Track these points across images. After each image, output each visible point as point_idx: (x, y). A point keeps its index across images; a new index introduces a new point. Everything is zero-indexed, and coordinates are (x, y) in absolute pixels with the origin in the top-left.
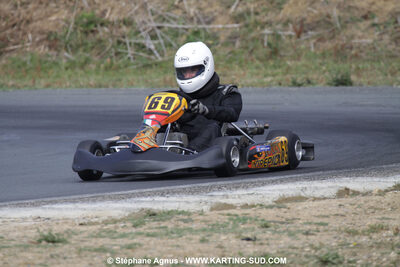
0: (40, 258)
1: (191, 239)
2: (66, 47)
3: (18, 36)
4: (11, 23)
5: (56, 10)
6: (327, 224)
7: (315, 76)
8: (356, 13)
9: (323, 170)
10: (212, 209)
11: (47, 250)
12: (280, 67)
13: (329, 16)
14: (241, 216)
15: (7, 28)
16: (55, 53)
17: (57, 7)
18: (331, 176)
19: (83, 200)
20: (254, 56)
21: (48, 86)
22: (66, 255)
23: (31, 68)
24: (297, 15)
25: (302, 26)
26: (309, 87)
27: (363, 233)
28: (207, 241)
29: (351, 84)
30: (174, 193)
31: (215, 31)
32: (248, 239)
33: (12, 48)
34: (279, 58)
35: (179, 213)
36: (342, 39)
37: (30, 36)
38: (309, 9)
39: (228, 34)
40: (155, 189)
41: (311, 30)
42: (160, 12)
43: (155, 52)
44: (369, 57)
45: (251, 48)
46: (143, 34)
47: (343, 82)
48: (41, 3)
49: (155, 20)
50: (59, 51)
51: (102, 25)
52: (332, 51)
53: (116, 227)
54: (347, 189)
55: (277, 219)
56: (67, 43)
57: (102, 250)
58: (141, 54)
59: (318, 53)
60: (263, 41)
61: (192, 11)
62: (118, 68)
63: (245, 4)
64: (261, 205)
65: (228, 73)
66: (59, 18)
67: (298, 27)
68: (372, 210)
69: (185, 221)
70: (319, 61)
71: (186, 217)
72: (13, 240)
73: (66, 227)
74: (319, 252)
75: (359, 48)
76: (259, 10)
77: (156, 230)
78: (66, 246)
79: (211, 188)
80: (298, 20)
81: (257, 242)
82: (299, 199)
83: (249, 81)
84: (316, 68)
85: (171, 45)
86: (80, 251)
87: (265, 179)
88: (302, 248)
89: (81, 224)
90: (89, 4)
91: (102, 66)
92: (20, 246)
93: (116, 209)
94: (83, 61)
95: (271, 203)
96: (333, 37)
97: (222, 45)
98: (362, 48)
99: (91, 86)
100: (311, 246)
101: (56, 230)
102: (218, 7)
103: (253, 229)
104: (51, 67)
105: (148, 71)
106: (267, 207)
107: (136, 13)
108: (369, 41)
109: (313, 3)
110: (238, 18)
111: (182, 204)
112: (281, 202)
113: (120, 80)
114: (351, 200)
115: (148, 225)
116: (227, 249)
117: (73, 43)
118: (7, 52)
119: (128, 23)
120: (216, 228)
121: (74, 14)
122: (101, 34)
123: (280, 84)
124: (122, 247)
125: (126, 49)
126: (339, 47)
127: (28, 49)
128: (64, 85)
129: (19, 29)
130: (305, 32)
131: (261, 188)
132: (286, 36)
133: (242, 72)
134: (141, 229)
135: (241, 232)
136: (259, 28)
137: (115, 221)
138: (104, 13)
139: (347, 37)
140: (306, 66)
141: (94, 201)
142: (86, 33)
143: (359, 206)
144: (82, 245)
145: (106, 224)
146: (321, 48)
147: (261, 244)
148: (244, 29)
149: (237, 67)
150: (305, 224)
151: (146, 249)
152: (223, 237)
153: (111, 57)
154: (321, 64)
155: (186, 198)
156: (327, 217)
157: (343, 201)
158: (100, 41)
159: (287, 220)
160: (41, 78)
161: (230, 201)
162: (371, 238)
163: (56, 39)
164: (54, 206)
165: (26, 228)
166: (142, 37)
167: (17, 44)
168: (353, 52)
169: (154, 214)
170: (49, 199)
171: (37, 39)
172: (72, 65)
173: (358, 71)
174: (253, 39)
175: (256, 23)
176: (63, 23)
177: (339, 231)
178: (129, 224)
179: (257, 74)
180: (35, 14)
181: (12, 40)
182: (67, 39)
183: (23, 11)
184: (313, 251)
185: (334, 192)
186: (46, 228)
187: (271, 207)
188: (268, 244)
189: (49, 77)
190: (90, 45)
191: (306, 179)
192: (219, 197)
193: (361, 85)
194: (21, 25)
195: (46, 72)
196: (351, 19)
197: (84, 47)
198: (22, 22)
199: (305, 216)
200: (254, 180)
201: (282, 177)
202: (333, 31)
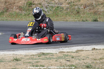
0: (14, 64)
1: (53, 60)
2: (24, 10)
3: (11, 7)
4: (10, 4)
6: (89, 57)
8: (100, 3)
9: (89, 43)
10: (59, 53)
11: (15, 62)
12: (79, 16)
13: (92, 3)
14: (66, 55)
16: (21, 12)
18: (91, 45)
19: (26, 50)
20: (73, 13)
21: (19, 20)
22: (20, 64)
23: (14, 16)
24: (84, 3)
25: (85, 6)
26: (87, 22)
27: (98, 60)
28: (57, 61)
29: (98, 21)
30: (49, 48)
31: (63, 7)
32: (68, 61)
33: (10, 10)
34: (79, 14)
35: (51, 54)
37: (15, 7)
38: (87, 1)
39: (66, 8)
40: (45, 47)
41: (88, 7)
42: (48, 2)
43: (47, 12)
44: (103, 14)
45: (72, 11)
46: (44, 7)
47: (96, 20)
49: (47, 4)
50: (22, 11)
51: (33, 5)
52: (93, 12)
53: (34, 57)
54: (95, 48)
55: (76, 56)
56: (24, 9)
57: (30, 63)
60: (75, 9)
61: (57, 1)
64: (72, 52)
65: (66, 18)
67: (84, 6)
68: (101, 54)
69: (52, 56)
72: (7, 60)
73: (21, 57)
74: (86, 64)
75: (100, 12)
76: (74, 1)
77: (44, 58)
78: (21, 62)
79: (59, 47)
80: (85, 4)
81: (70, 61)
82: (82, 51)
83: (71, 20)
85: (51, 10)
86: (24, 63)
87: (73, 45)
88: (82, 63)
89: (25, 56)
92: (8, 61)
93: (34, 52)
94: (28, 14)
95: (74, 51)
96: (93, 9)
97: (64, 10)
98: (101, 12)
100: (84, 63)
101: (18, 57)
102: (63, 1)
103: (69, 58)
104: (20, 15)
107: (42, 2)
108: (103, 10)
110: (69, 3)
111: (51, 51)
112: (77, 51)
114: (95, 51)
115: (42, 57)
116: (62, 63)
117: (25, 9)
118: (8, 11)
119: (40, 4)
120: (60, 58)
121: (26, 1)
122: (33, 7)
123: (79, 21)
124: (35, 62)
126: (95, 11)
127: (14, 10)
128: (23, 20)
130: (86, 7)
132: (81, 8)
133: (69, 18)
134: (40, 58)
135: (66, 59)
136: (74, 6)
137: (34, 55)
138: (34, 2)
139: (97, 9)
140: (86, 16)
141: (28, 50)
142: (29, 7)
143: (97, 53)
144: (25, 61)
145: (31, 56)
146: (90, 12)
147: (71, 62)
148: (70, 6)
149: (68, 16)
150: (83, 57)
151: (41, 63)
152: (61, 60)
154: (90, 16)
155: (52, 50)
156: (89, 55)
159: (78, 56)
160: (17, 18)
161: (64, 51)
162: (100, 61)
163: (21, 8)
164: (18, 51)
165: (10, 57)
167: (11, 9)
168: (99, 13)
169: (44, 54)
170: (17, 49)
171: (16, 8)
172: (25, 15)
173: (100, 18)
174: (73, 9)
175: (74, 5)
176: (23, 4)
177: (92, 59)
178: (37, 56)
179: (74, 18)
180: (16, 1)
181: (10, 8)
182: (24, 8)
183: (13, 1)
184: (85, 64)
185: (91, 49)
186: (16, 57)
187: (74, 52)
188: (73, 62)
189: (19, 18)
190: (30, 10)
191: (84, 45)
192: (61, 50)
193: (100, 21)
194: (12, 4)
195: (18, 17)
196: (98, 4)
197: (28, 10)
198: (12, 3)
199: (83, 55)
200: (70, 45)
201: (78, 45)
202: (94, 7)
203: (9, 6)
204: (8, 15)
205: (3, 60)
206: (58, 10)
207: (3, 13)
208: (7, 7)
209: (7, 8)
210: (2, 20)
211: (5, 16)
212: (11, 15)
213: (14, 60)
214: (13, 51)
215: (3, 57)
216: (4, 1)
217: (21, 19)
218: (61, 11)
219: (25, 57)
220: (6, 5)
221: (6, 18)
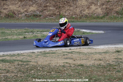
204: (108, 18)
205: (108, 52)
207: (104, 16)
209: (108, 13)
210: (104, 22)
212: (110, 18)
214: (114, 45)
215: (108, 50)
216: (105, 8)
220: (107, 11)
221: (107, 20)
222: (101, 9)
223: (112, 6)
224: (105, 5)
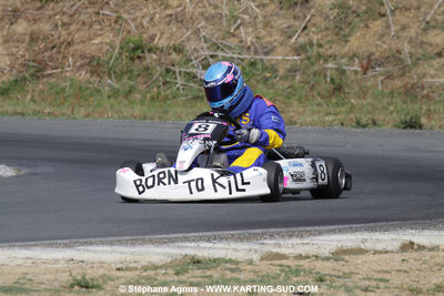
2: (109, 74)
3: (57, 59)
4: (51, 45)
5: (100, 32)
6: (388, 281)
7: (381, 117)
8: (430, 49)
9: (386, 221)
10: (262, 259)
12: (343, 105)
13: (399, 52)
14: (294, 268)
15: (45, 50)
16: (98, 79)
17: (101, 29)
18: (395, 228)
19: (121, 243)
20: (315, 92)
21: (88, 115)
23: (69, 96)
24: (364, 49)
25: (369, 62)
26: (374, 129)
27: (428, 292)
28: (257, 294)
29: (421, 127)
30: (221, 239)
31: (274, 62)
32: (301, 294)
33: (50, 72)
34: (342, 95)
35: (227, 262)
36: (413, 77)
37: (70, 59)
38: (379, 43)
39: (288, 66)
40: (201, 234)
41: (379, 66)
42: (214, 40)
44: (442, 98)
45: (312, 83)
46: (194, 62)
47: (412, 124)
48: (84, 23)
49: (208, 48)
50: (101, 78)
51: (150, 51)
52: (402, 90)
53: (156, 274)
54: (412, 243)
55: (333, 273)
56: (110, 69)
58: (192, 84)
59: (386, 91)
60: (325, 76)
61: (249, 40)
62: (166, 99)
63: (307, 34)
64: (316, 256)
66: (102, 41)
67: (365, 62)
68: (439, 267)
69: (232, 271)
70: (387, 100)
71: (234, 266)
72: (42, 283)
73: (101, 272)
75: (430, 87)
76: (322, 42)
77: (200, 279)
78: (101, 293)
79: (262, 236)
80: (366, 54)
82: (359, 251)
83: (309, 119)
84: (384, 108)
87: (322, 228)
89: (118, 269)
90: (137, 27)
91: (148, 96)
92: (51, 290)
93: (157, 254)
94: (127, 89)
95: (327, 255)
96: (403, 75)
97: (281, 78)
98: (434, 88)
99: (135, 117)
101: (90, 274)
102: (277, 37)
103: (307, 283)
104: (92, 95)
105: (198, 105)
106: (323, 259)
107: (188, 39)
109: (383, 36)
110: (299, 50)
111: (230, 252)
112: (339, 254)
113: (167, 112)
114: (415, 255)
115: (191, 273)
117: (117, 70)
118: (45, 76)
119: (178, 49)
120: (266, 279)
121: (120, 37)
122: (149, 60)
123: (342, 124)
125: (176, 78)
126: (409, 86)
127: (68, 74)
128: (106, 116)
129: (60, 52)
130: (372, 68)
131: (319, 237)
132: (351, 72)
133: (301, 109)
134: (183, 278)
136: (322, 62)
137: (155, 268)
138: (152, 38)
139: (418, 75)
140: (372, 106)
141: (133, 244)
142: (132, 59)
143: (424, 263)
145: (145, 270)
146: (390, 86)
148: (306, 62)
149: (296, 102)
150: (364, 279)
153: (159, 87)
154: (388, 104)
155: (234, 245)
156: (389, 272)
157: (407, 255)
158: (147, 69)
159: (344, 274)
160: (81, 106)
161: (283, 251)
163: (98, 64)
164: (90, 248)
165: (57, 271)
166: (193, 65)
168: (425, 92)
169: (199, 262)
170: (84, 240)
171: (78, 63)
172: (115, 94)
173: (429, 114)
174: (315, 74)
175: (320, 56)
176: (108, 47)
177: (401, 288)
178: (171, 271)
179: (319, 112)
180: (76, 36)
181: (51, 64)
182: (111, 65)
183: (64, 33)
185: (397, 245)
186: (80, 271)
187: (327, 259)
189: (89, 106)
190: (135, 73)
191: (367, 230)
192: (270, 245)
193: (431, 129)
194: (61, 47)
195: (86, 100)
196: (424, 56)
197: (129, 75)
198: (61, 44)
199: (364, 270)
200: (309, 228)
201: (341, 226)
202: (403, 68)
203: (46, 54)
204: (42, 91)
205: (27, 286)
206: (254, 75)
207: (19, 83)
208: (39, 57)
209: (40, 64)
210: (17, 114)
211: (29, 97)
212: (53, 91)
213: (72, 286)
214: (66, 246)
215: (27, 274)
216: (25, 34)
217: (99, 109)
218: (266, 79)
219: (120, 274)
220: (34, 51)
221: (33, 106)
222: (6, 41)
223: (64, 24)
224: (27, 19)
